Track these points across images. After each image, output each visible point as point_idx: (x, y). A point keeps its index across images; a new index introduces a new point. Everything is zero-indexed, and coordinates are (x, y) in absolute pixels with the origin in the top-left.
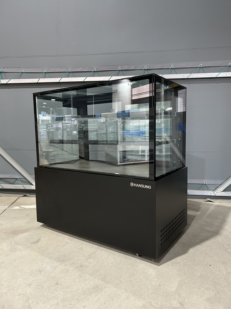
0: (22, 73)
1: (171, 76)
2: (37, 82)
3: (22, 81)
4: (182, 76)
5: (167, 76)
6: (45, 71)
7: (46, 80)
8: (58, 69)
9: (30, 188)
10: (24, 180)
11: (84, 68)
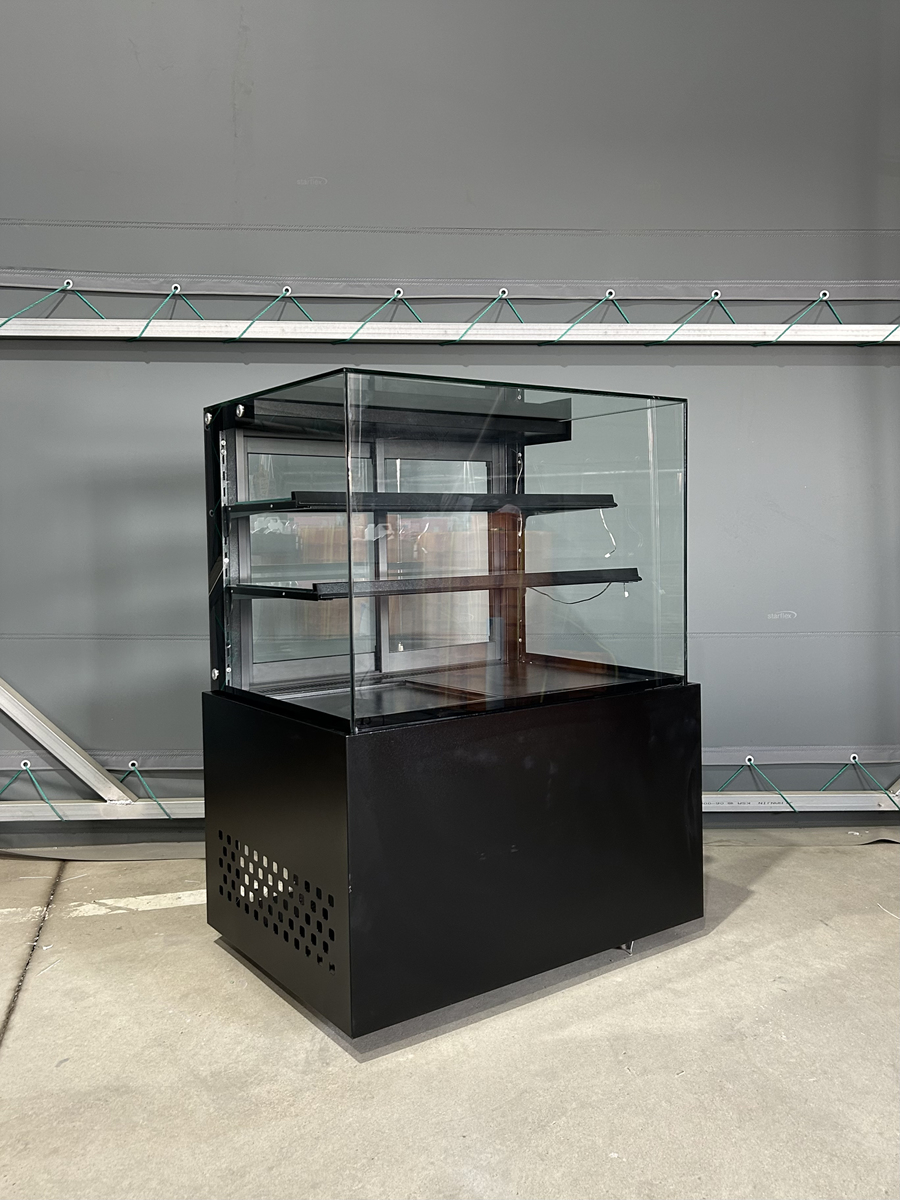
0: (63, 291)
1: (714, 333)
2: (137, 335)
3: (62, 328)
4: (756, 333)
5: (699, 330)
6: (176, 288)
7: (181, 329)
8: (234, 283)
9: (86, 815)
10: (55, 777)
11: (351, 286)
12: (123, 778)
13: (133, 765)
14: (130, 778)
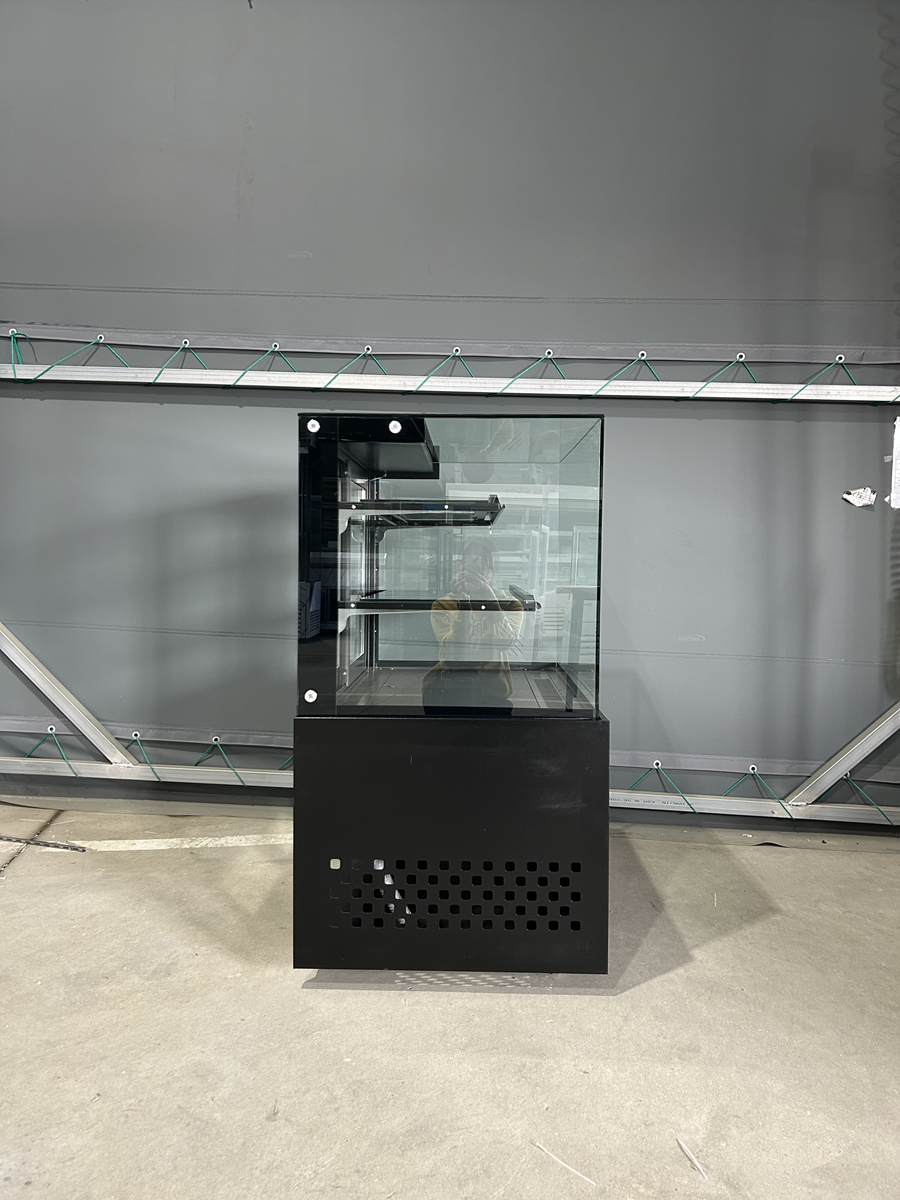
0: (97, 344)
1: (637, 388)
2: (151, 381)
3: (93, 374)
4: (675, 389)
6: (186, 343)
7: (187, 377)
8: (234, 339)
9: (97, 774)
10: (75, 741)
11: (330, 343)
12: (128, 746)
13: (136, 735)
14: (133, 746)
